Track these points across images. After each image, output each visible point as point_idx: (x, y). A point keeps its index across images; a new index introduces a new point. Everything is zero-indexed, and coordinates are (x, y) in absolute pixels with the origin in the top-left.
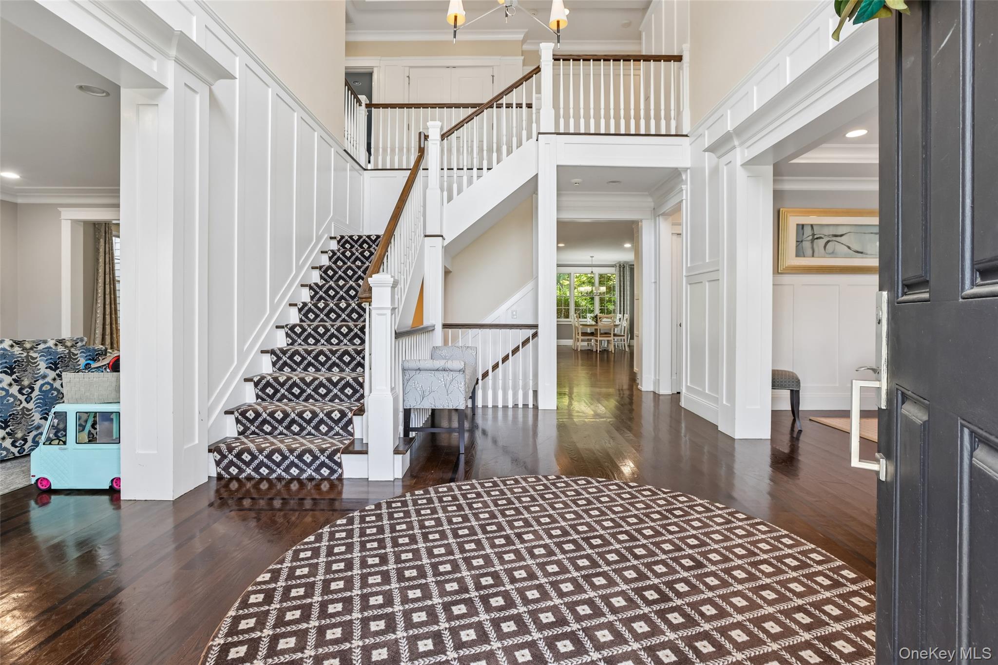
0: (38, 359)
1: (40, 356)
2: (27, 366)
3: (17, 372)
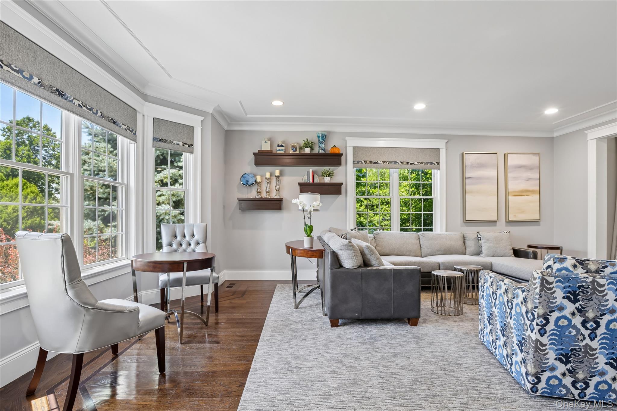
0: (606, 287)
1: (609, 284)
2: (593, 294)
3: (581, 299)
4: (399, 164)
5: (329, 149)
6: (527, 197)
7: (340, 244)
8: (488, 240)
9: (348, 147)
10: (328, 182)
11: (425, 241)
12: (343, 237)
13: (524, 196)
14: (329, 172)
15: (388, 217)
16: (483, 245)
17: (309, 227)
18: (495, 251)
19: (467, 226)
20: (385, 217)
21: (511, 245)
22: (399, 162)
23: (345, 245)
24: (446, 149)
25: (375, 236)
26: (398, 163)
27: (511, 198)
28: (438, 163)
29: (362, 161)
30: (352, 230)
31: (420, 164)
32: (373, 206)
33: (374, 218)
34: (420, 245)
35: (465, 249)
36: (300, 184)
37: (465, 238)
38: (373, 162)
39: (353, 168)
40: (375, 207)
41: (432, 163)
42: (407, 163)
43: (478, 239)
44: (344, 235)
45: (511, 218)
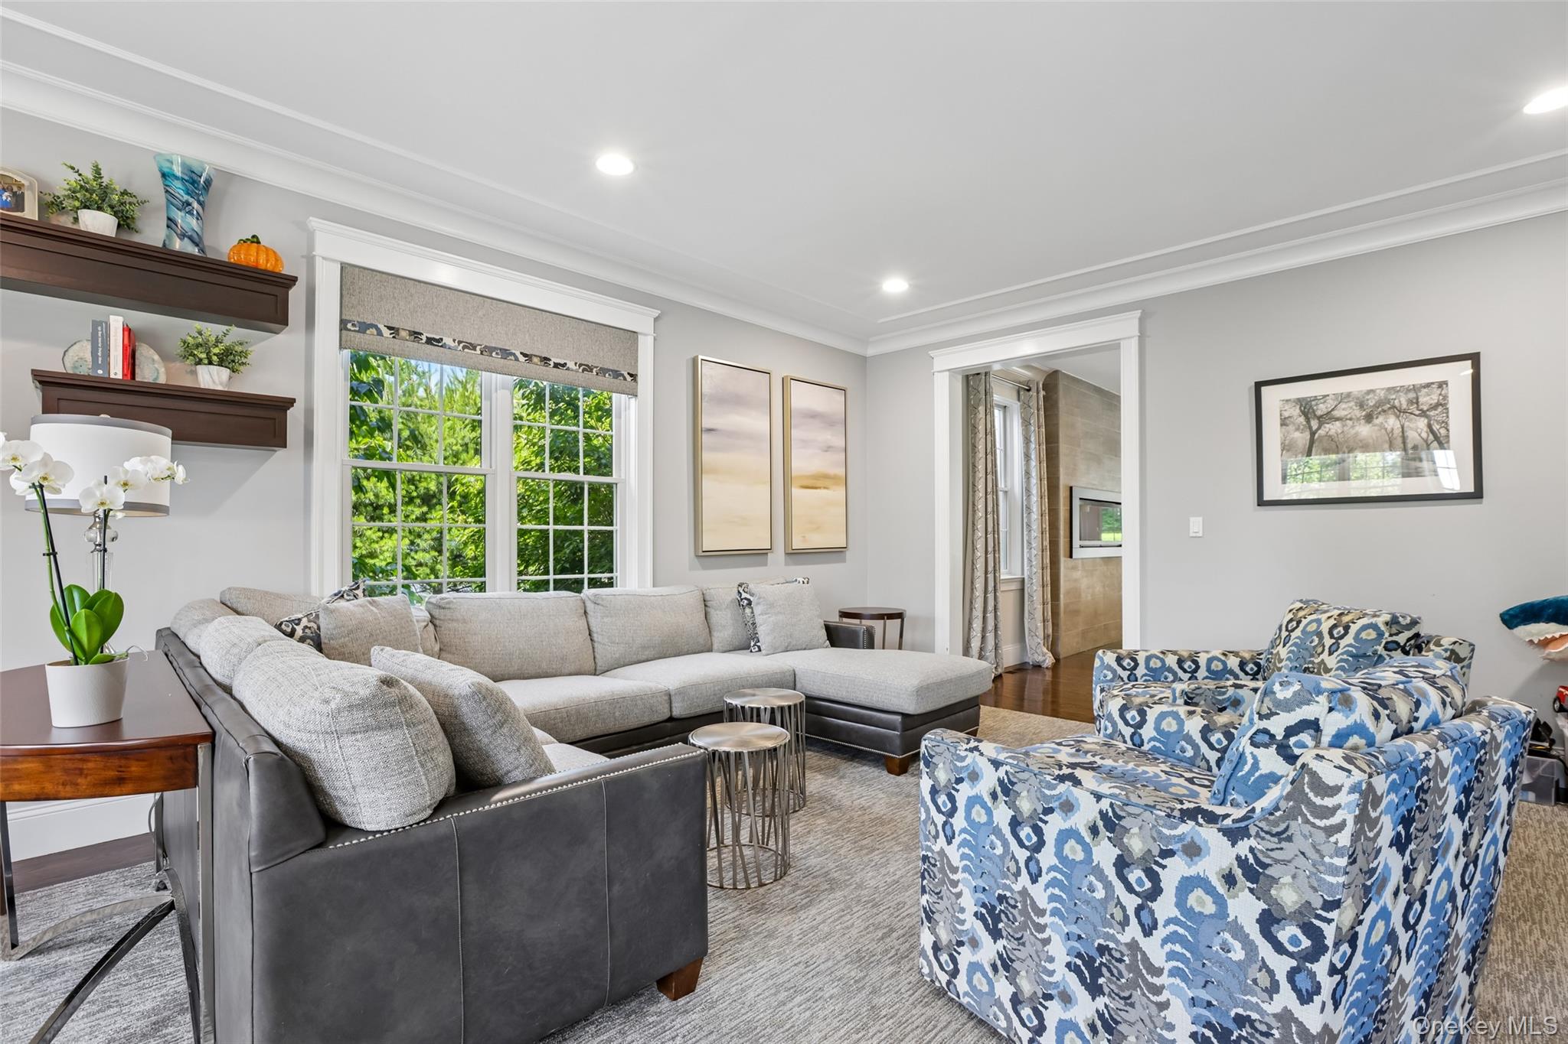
4: (517, 359)
5: (224, 244)
6: (825, 491)
7: (327, 702)
8: (772, 605)
9: (318, 262)
10: (220, 388)
11: (606, 620)
12: (299, 632)
13: (820, 488)
14: (221, 346)
15: (426, 540)
16: (759, 620)
17: (89, 603)
18: (791, 636)
19: (704, 568)
20: (418, 541)
21: (819, 616)
22: (518, 354)
23: (363, 704)
24: (655, 339)
25: (436, 612)
26: (514, 354)
27: (796, 492)
28: (633, 376)
29: (381, 326)
30: (340, 595)
31: (584, 370)
32: (378, 508)
33: (382, 543)
34: (590, 635)
35: (710, 632)
36: (45, 380)
37: (708, 604)
38: (424, 338)
39: (341, 347)
40: (386, 510)
41: (617, 374)
42: (545, 360)
43: (744, 603)
44: (304, 622)
45: (797, 544)
